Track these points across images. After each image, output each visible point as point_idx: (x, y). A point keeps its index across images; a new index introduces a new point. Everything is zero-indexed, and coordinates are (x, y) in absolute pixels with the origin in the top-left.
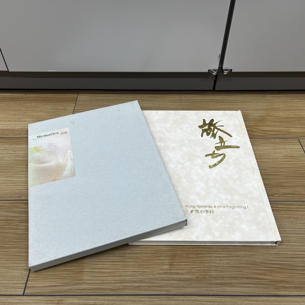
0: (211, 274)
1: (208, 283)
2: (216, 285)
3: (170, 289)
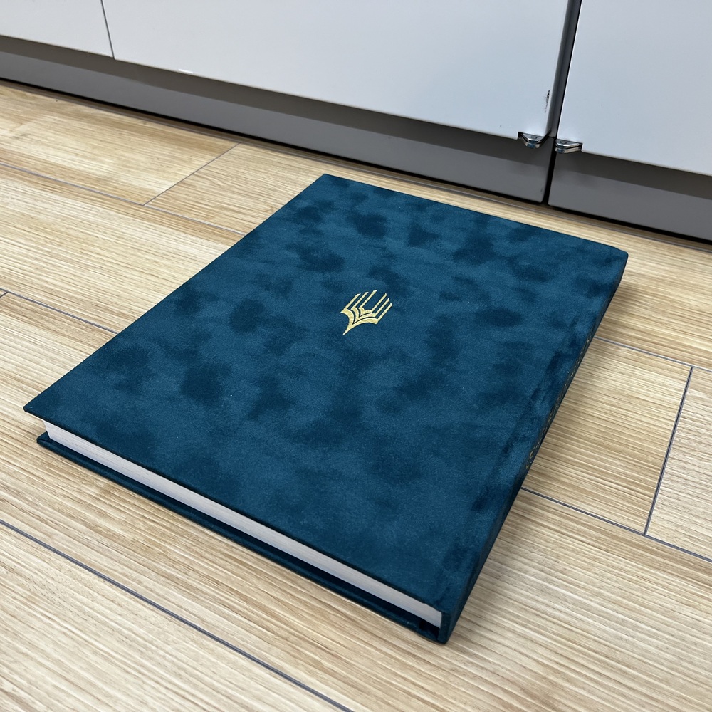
0: (169, 549)
1: (144, 563)
2: (158, 576)
3: (56, 535)
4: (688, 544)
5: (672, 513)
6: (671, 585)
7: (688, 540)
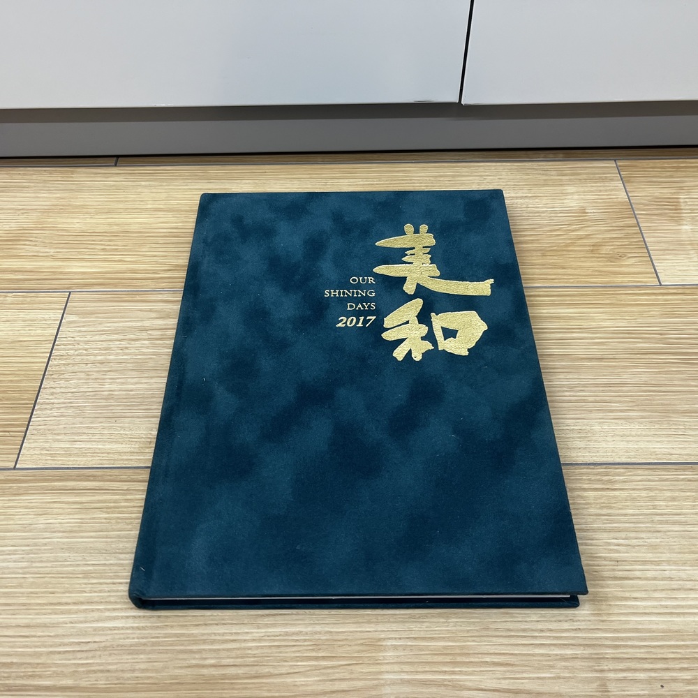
4: (49, 462)
5: (39, 439)
6: (32, 503)
7: (49, 458)
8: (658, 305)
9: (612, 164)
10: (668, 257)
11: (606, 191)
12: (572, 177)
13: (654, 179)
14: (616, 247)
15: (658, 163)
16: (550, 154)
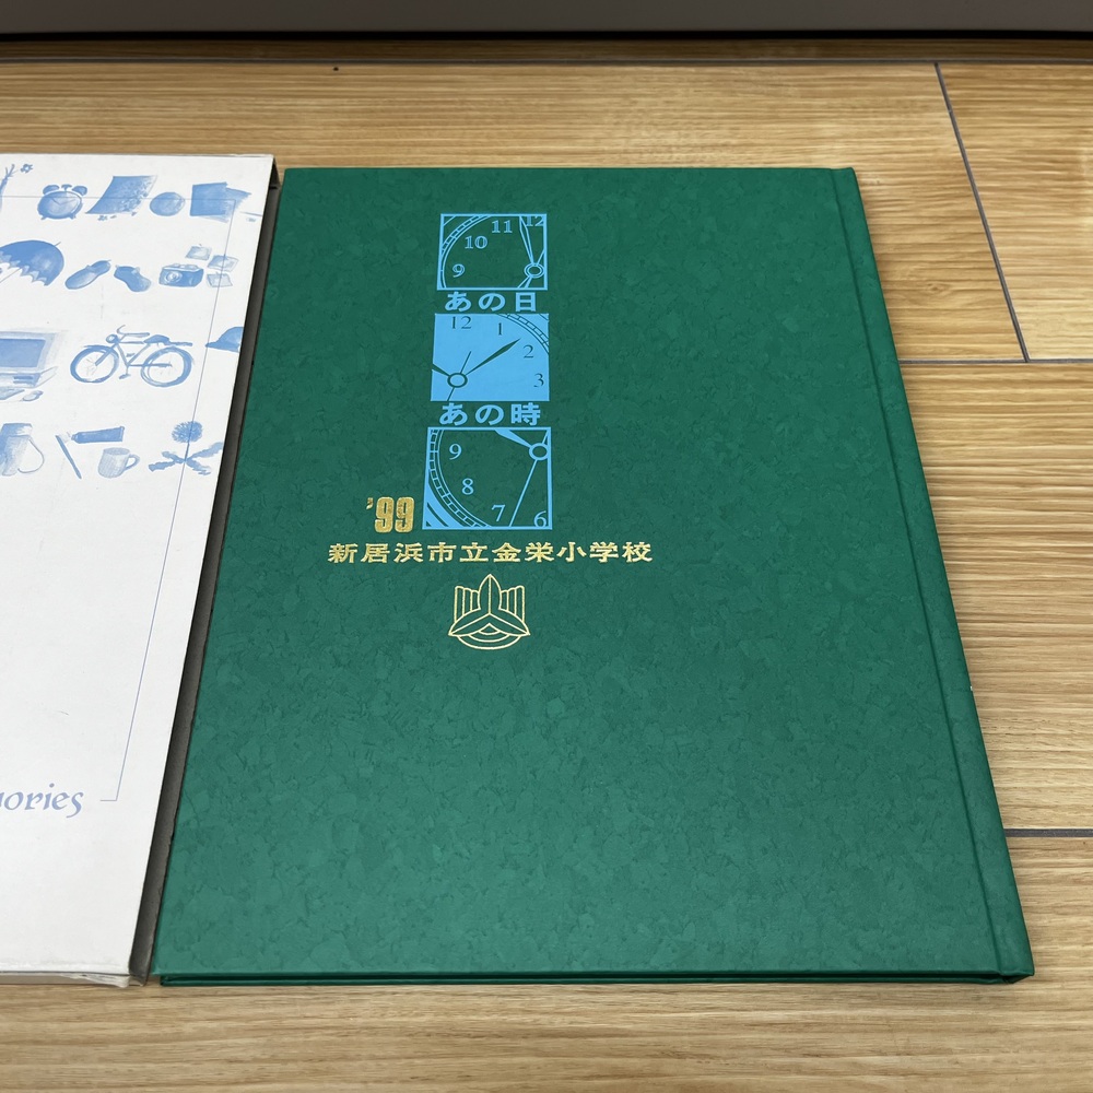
8: (1018, 410)
9: (929, 72)
10: (1047, 292)
11: (911, 133)
12: (837, 102)
13: (1023, 108)
14: (928, 266)
15: (1034, 71)
16: (789, 48)
